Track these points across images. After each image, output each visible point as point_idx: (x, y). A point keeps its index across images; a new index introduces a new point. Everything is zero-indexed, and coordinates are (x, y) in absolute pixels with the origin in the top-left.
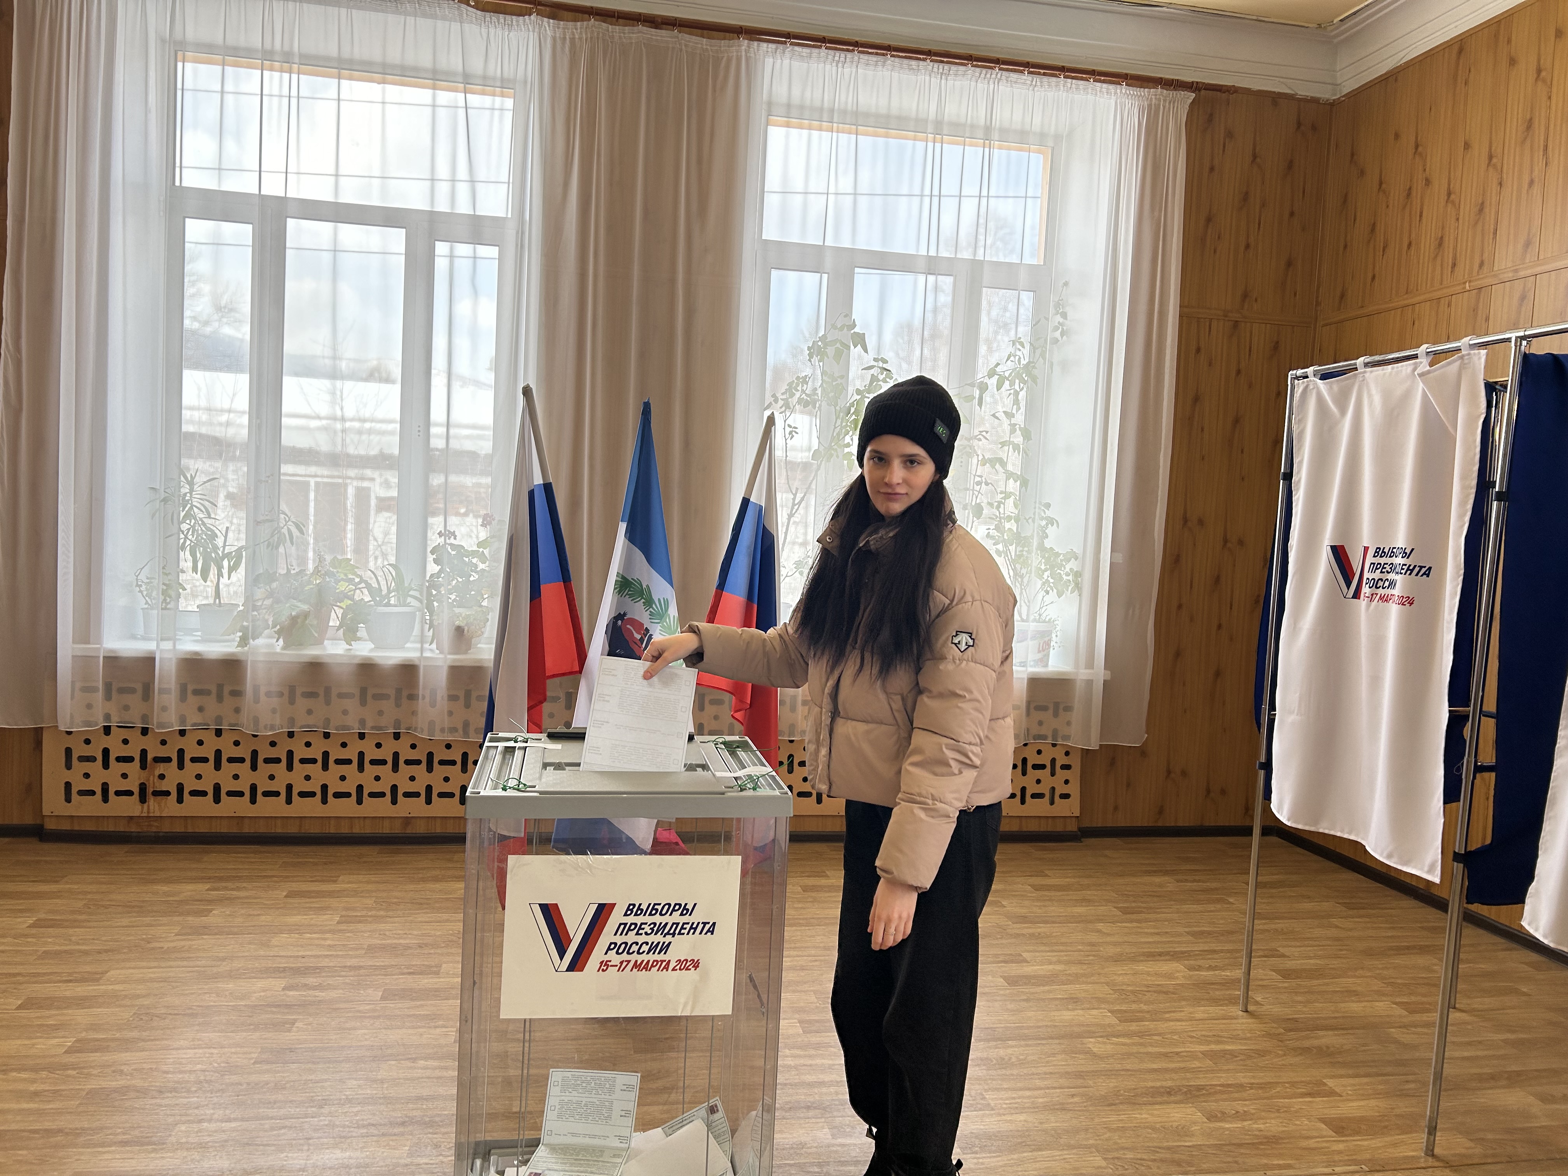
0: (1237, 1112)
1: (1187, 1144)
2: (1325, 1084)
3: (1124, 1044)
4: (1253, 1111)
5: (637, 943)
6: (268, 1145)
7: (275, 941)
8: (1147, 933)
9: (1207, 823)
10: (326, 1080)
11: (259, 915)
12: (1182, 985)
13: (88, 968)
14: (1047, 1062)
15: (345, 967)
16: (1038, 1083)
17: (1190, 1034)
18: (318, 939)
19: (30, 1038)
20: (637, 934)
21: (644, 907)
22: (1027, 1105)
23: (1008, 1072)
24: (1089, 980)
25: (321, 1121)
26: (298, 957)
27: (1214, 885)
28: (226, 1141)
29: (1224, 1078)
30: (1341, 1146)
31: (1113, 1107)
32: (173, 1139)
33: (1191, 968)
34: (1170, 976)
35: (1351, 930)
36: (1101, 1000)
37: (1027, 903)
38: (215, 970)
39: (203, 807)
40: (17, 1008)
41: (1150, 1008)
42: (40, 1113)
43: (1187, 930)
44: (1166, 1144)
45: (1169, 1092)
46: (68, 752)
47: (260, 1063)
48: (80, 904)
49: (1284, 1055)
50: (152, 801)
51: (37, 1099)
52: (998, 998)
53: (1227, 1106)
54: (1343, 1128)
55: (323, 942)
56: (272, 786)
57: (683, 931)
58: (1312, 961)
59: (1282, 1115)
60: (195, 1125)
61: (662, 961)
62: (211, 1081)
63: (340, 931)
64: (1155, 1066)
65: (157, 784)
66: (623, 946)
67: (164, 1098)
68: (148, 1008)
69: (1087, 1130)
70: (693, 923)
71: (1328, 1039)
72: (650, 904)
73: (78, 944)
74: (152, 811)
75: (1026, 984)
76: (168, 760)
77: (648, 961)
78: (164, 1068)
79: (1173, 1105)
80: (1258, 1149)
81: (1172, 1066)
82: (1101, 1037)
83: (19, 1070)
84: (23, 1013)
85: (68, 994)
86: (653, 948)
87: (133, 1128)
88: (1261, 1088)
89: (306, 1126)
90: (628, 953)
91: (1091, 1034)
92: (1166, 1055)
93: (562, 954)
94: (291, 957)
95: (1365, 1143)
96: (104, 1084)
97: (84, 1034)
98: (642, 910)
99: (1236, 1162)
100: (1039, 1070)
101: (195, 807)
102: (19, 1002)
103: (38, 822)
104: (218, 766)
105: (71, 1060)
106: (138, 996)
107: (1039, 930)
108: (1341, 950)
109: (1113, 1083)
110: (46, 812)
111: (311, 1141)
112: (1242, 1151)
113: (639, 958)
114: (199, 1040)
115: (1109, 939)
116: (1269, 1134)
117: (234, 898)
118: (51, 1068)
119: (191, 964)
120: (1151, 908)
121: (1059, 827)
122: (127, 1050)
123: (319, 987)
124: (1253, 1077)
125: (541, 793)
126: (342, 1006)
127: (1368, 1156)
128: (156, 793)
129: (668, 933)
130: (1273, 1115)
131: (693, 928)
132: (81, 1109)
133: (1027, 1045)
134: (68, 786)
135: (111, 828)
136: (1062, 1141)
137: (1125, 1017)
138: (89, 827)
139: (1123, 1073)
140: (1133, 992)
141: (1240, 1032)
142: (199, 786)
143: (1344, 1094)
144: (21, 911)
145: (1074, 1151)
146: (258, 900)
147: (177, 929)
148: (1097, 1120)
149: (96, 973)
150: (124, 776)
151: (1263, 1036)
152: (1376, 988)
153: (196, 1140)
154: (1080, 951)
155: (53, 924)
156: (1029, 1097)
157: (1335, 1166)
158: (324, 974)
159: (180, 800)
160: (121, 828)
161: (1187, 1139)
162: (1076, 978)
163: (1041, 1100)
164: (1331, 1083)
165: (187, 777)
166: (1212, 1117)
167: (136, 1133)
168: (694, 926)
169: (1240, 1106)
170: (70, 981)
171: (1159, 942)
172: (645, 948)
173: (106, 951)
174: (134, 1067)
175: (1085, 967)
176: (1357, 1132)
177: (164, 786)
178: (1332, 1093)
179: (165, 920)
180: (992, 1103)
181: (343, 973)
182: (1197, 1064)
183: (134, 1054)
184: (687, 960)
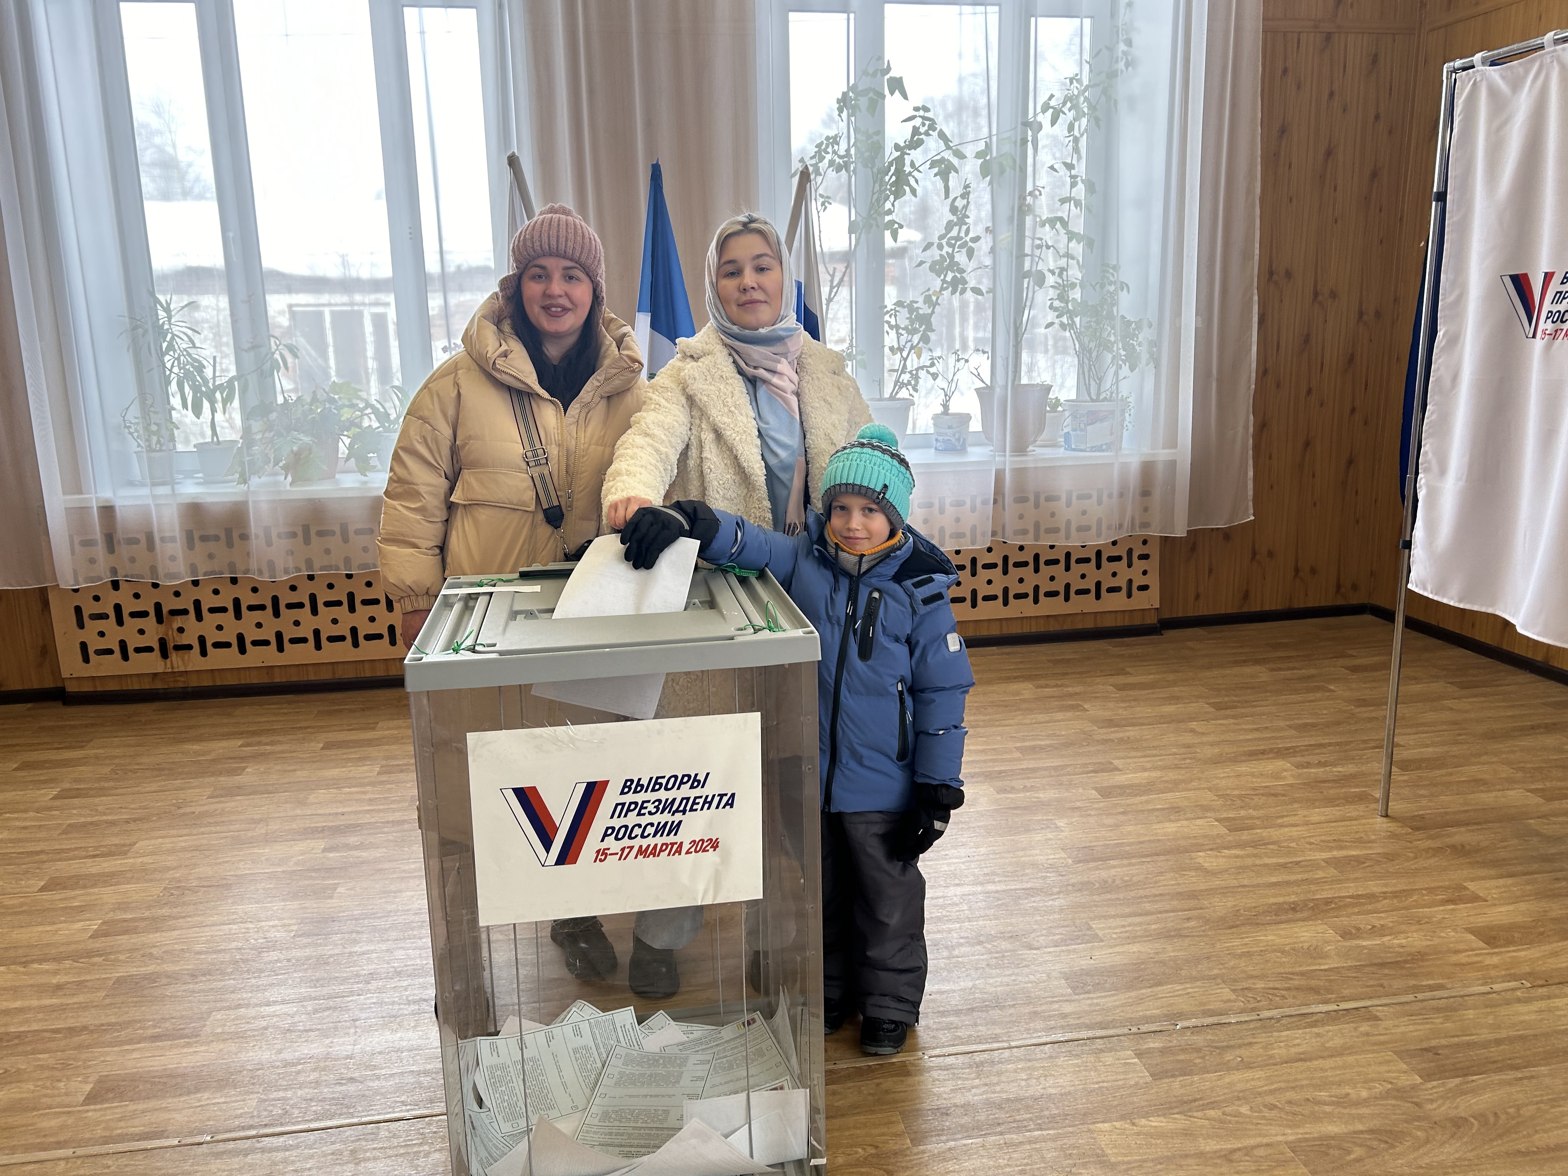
0: (1374, 927)
1: (1323, 967)
2: (1466, 888)
3: (1237, 857)
4: (1391, 925)
5: (639, 826)
6: (311, 1030)
7: (312, 798)
8: (1245, 730)
9: (1296, 606)
10: (372, 952)
11: (295, 770)
12: (1291, 785)
13: (116, 841)
14: (1156, 882)
15: (388, 822)
16: (1148, 906)
17: (1308, 840)
18: (357, 793)
19: (54, 923)
20: (639, 814)
21: (645, 782)
22: (1139, 933)
23: (1113, 897)
24: (1189, 786)
25: (368, 998)
26: (337, 814)
27: (1313, 671)
28: (266, 1028)
29: (1351, 889)
30: (1495, 960)
31: (1234, 930)
32: (208, 1029)
33: (1299, 766)
34: (1276, 776)
35: (1466, 712)
36: (1206, 809)
37: (1111, 705)
38: (250, 834)
39: (229, 659)
40: (41, 890)
41: (1261, 813)
42: (63, 1008)
43: (1288, 723)
44: (1298, 969)
45: (1294, 908)
46: (78, 610)
47: (300, 936)
48: (107, 770)
49: (1416, 858)
50: (174, 656)
51: (60, 993)
52: (1092, 813)
53: (1363, 921)
54: (1495, 938)
55: (363, 797)
56: (299, 633)
57: (695, 807)
58: (1430, 750)
59: (1424, 927)
60: (231, 1012)
61: (673, 844)
62: (248, 960)
63: (382, 782)
64: (1274, 879)
65: (177, 638)
66: (623, 830)
67: (196, 983)
68: (180, 881)
69: (1208, 958)
70: (707, 797)
71: (1461, 836)
72: (651, 779)
73: (105, 814)
74: (175, 665)
75: (1121, 795)
76: (185, 612)
77: (656, 845)
78: (198, 948)
79: (1301, 923)
80: (1402, 968)
81: (1293, 878)
82: (1211, 850)
83: (40, 961)
84: (46, 896)
85: (93, 870)
86: (660, 829)
87: (164, 1020)
88: (1396, 897)
89: (352, 1006)
90: (630, 838)
91: (1199, 848)
92: (1284, 866)
93: (547, 846)
94: (330, 814)
95: (1522, 954)
96: (133, 971)
97: (111, 915)
98: (642, 786)
99: (1382, 986)
100: (1147, 892)
101: (218, 659)
102: (42, 883)
103: (60, 685)
104: (238, 615)
105: (98, 945)
106: (169, 869)
107: (1128, 734)
108: (1460, 735)
109: (1230, 902)
110: (65, 674)
111: (358, 1023)
112: (1386, 971)
113: (644, 843)
114: (234, 913)
115: (1205, 739)
116: (1414, 950)
117: (269, 754)
118: (75, 957)
119: (224, 828)
120: (1246, 702)
121: (1137, 621)
122: (157, 930)
123: (361, 847)
124: (1386, 885)
125: (501, 653)
126: (386, 866)
127: (1527, 969)
128: (178, 648)
129: (677, 811)
130: (1413, 928)
131: (708, 803)
132: (108, 1001)
133: (1130, 865)
134: (84, 646)
135: (136, 687)
136: (1183, 973)
137: (1234, 826)
138: (112, 686)
139: (1240, 889)
140: (1240, 797)
141: (1363, 835)
142: (221, 637)
143: (1489, 898)
144: (45, 782)
145: (1199, 983)
146: (295, 754)
147: (208, 791)
148: (1218, 946)
149: (124, 845)
150: (141, 632)
151: (1389, 837)
152: (1504, 775)
153: (233, 1029)
154: (1175, 754)
155: (78, 794)
156: (1140, 924)
157: (1492, 983)
158: (365, 832)
159: (204, 653)
160: (147, 685)
161: (1321, 961)
162: (1175, 785)
163: (1153, 927)
164: (1472, 886)
165: (208, 627)
166: (1346, 934)
167: (167, 1025)
168: (709, 799)
169: (1376, 920)
170: (94, 856)
171: (1259, 739)
172: (650, 830)
173: (135, 820)
174: (165, 949)
175: (1183, 772)
176: (1510, 942)
177: (184, 640)
178: (1475, 898)
179: (195, 782)
180: (1100, 933)
181: (386, 830)
182: (1320, 874)
183: (164, 934)
184: (703, 840)
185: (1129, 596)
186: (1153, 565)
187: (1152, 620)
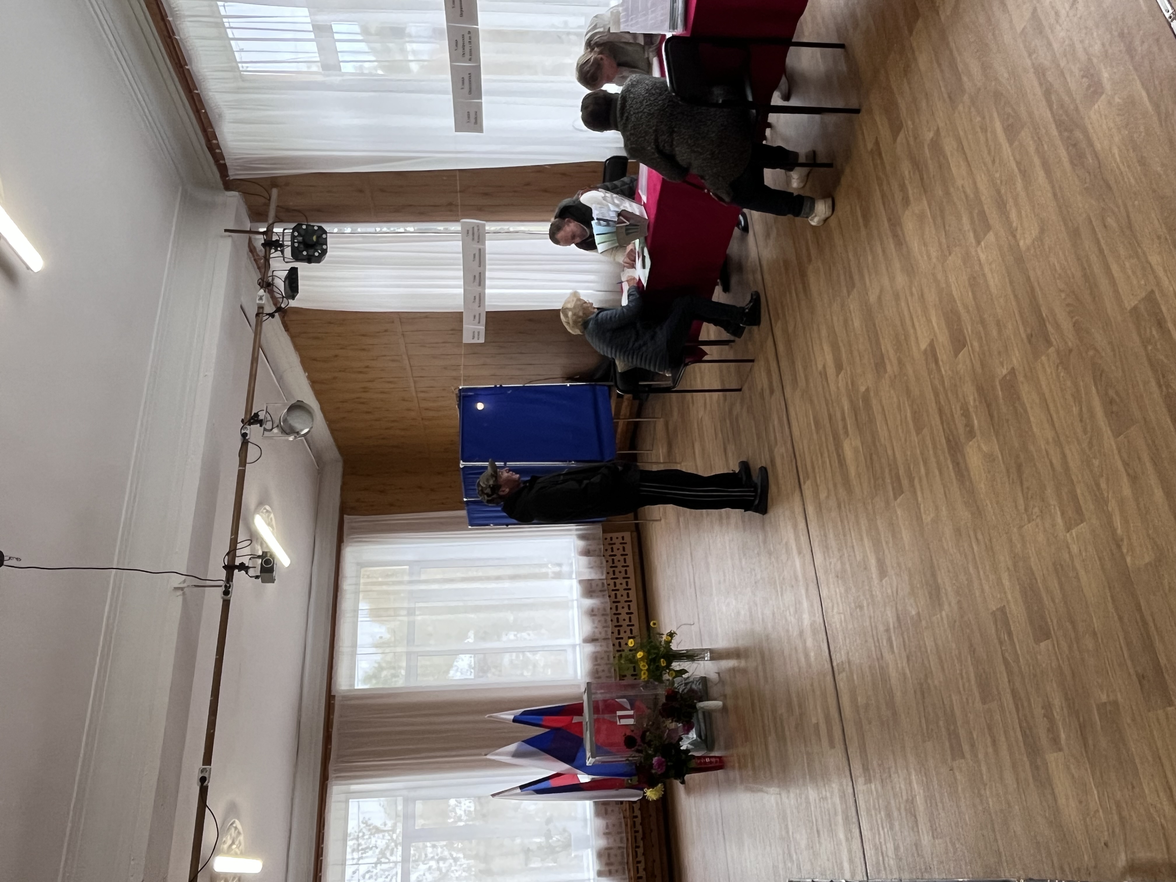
121: (635, 540)
185: (626, 543)
186: (614, 535)
187: (635, 534)
